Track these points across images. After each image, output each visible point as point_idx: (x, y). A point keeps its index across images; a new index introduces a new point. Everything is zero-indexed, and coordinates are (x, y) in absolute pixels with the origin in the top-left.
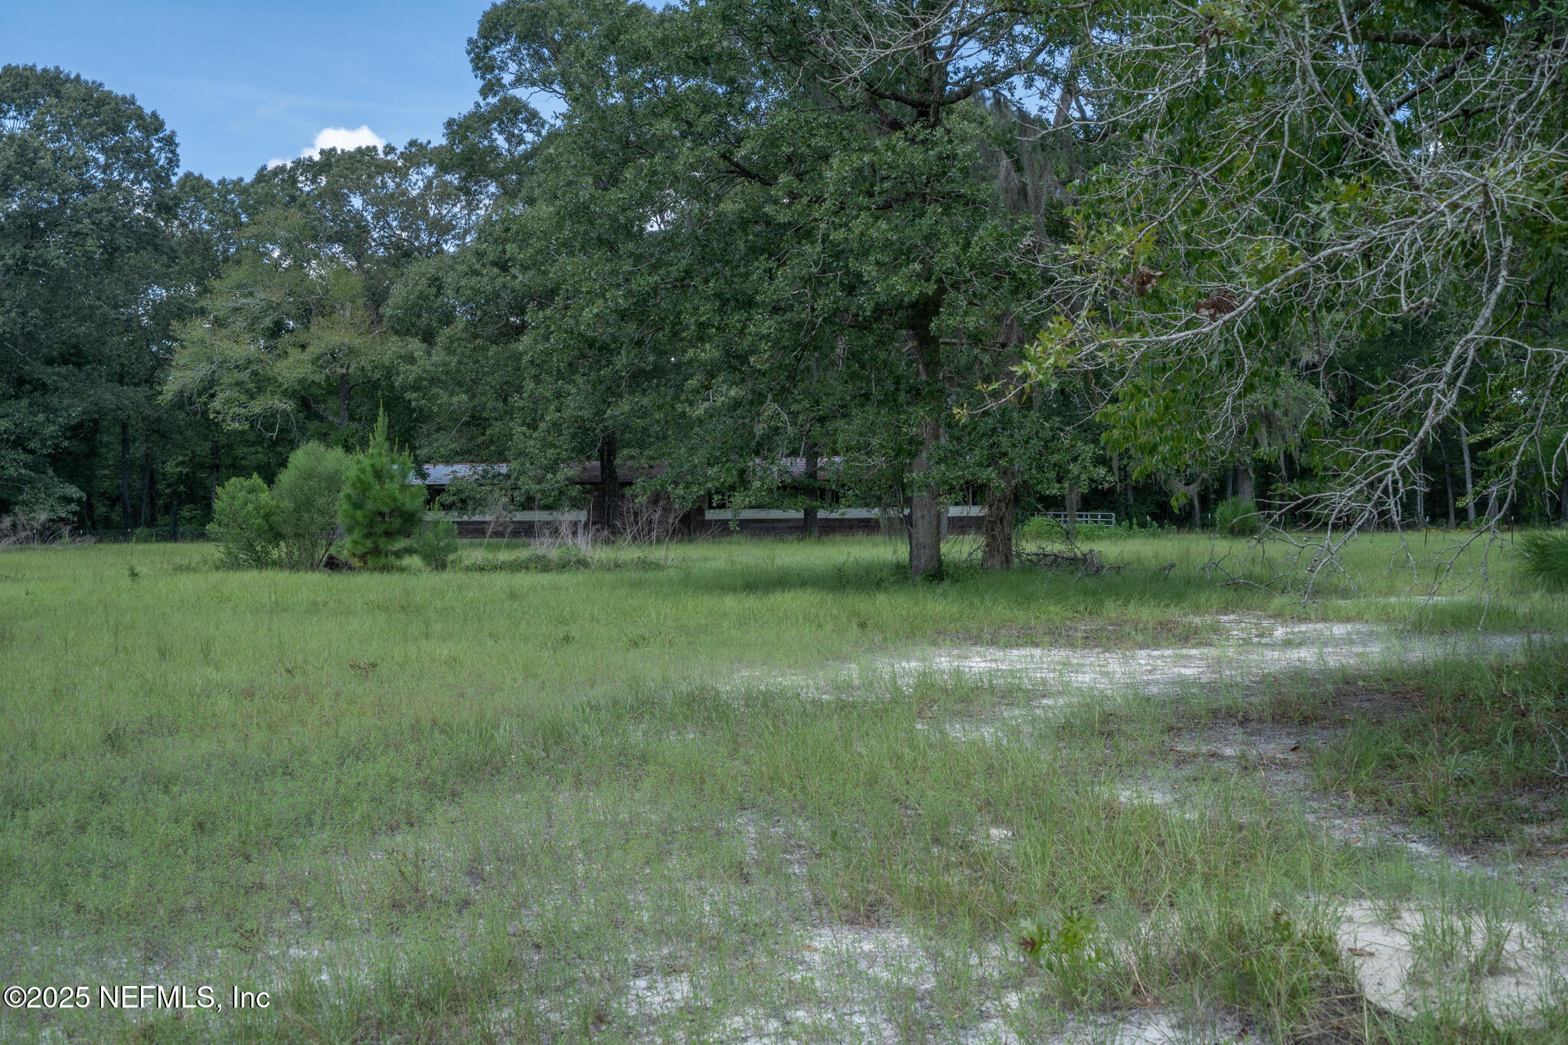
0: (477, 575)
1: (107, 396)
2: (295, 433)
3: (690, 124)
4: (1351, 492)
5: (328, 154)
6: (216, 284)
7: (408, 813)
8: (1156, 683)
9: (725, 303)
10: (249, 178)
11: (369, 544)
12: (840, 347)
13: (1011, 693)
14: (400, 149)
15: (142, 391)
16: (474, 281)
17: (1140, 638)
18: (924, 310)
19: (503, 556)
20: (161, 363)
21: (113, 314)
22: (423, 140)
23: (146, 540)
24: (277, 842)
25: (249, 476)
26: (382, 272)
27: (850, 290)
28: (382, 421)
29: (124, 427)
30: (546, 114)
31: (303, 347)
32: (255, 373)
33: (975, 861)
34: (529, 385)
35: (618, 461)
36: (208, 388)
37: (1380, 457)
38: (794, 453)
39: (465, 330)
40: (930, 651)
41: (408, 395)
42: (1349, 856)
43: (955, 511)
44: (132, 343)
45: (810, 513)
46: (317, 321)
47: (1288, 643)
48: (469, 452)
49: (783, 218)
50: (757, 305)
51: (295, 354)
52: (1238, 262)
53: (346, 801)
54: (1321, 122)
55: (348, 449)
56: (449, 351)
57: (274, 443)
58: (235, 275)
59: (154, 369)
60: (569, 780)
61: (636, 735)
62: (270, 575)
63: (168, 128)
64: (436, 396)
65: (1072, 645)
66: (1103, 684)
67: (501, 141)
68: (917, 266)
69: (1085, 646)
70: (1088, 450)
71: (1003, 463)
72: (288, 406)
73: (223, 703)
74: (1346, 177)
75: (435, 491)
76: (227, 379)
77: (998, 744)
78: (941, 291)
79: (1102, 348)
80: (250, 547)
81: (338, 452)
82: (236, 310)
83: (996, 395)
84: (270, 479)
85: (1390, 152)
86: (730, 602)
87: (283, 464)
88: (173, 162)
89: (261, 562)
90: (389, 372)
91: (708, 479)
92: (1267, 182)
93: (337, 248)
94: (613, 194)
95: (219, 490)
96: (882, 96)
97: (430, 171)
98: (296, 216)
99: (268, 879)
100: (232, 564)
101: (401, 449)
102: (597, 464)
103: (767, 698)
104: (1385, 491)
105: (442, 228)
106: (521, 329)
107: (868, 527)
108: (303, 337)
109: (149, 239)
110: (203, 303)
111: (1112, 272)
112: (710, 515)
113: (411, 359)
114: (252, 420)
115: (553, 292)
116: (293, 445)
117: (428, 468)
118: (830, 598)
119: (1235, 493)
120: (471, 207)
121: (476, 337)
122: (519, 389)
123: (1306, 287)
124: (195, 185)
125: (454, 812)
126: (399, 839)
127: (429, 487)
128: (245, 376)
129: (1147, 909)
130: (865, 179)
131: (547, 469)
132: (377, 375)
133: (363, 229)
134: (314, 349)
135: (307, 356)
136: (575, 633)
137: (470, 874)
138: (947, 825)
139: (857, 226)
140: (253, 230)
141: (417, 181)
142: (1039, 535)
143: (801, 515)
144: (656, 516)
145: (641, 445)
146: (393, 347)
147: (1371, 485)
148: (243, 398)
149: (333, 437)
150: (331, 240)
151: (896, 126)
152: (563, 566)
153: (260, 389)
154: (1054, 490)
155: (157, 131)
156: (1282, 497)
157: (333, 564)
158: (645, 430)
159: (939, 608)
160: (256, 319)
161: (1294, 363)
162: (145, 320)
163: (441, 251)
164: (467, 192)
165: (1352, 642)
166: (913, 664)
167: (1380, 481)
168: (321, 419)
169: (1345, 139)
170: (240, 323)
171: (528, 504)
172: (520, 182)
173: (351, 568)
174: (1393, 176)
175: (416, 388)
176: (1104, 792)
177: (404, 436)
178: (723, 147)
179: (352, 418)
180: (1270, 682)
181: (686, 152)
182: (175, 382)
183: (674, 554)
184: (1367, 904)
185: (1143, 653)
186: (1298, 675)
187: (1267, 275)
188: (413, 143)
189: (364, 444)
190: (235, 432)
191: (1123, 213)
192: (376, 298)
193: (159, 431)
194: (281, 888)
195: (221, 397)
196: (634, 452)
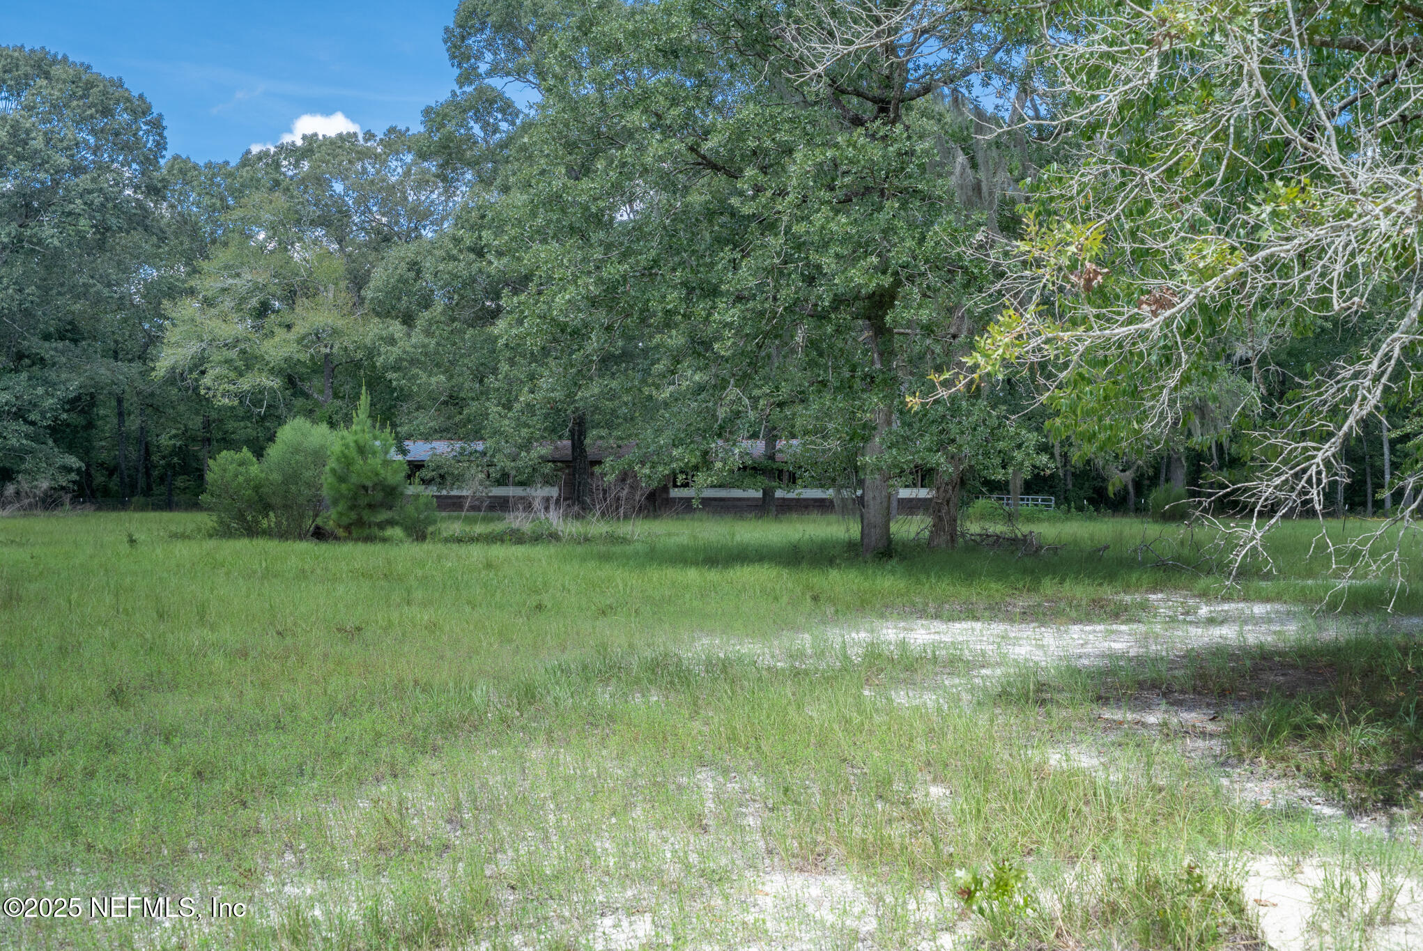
0: (455, 546)
1: (103, 371)
2: (282, 410)
3: (659, 117)
4: (1278, 481)
5: (310, 139)
6: (205, 265)
7: (393, 766)
8: (1088, 656)
9: (691, 290)
10: (234, 162)
11: (353, 516)
12: (799, 338)
13: (955, 663)
14: (380, 136)
15: (136, 367)
16: (451, 265)
17: (1074, 614)
18: (881, 302)
19: (479, 529)
20: (153, 340)
21: (106, 293)
22: (402, 127)
23: (143, 508)
24: (271, 790)
25: (239, 450)
26: (363, 255)
27: (810, 281)
28: (364, 400)
29: (120, 401)
30: (520, 104)
31: (289, 327)
32: (243, 352)
33: (918, 817)
34: (504, 367)
35: (588, 441)
36: (199, 365)
37: (1306, 449)
38: (754, 436)
39: (443, 313)
40: (877, 623)
41: (390, 375)
42: (1259, 816)
43: (904, 493)
44: (125, 320)
45: (768, 493)
46: (302, 302)
47: (1211, 621)
48: (447, 430)
49: (747, 210)
50: (721, 294)
51: (281, 333)
52: (1180, 260)
53: (336, 754)
54: (1265, 126)
55: (332, 425)
56: (428, 333)
57: (263, 419)
58: (222, 256)
59: (147, 346)
60: (542, 737)
61: (604, 696)
62: (261, 544)
63: (155, 111)
64: (415, 377)
65: (1011, 620)
66: (1038, 656)
67: (477, 129)
68: (874, 260)
69: (1023, 621)
70: (1032, 438)
71: (952, 449)
72: (275, 383)
73: (219, 662)
74: (1287, 181)
75: (416, 466)
76: (216, 357)
77: (939, 709)
78: (897, 283)
79: (1047, 341)
80: (241, 517)
81: (324, 428)
82: (224, 290)
83: (947, 384)
84: (259, 453)
85: (1330, 157)
86: (692, 575)
87: (271, 438)
88: (161, 145)
89: (252, 531)
90: (371, 353)
91: (673, 459)
92: (1211, 183)
93: (319, 232)
94: (585, 184)
95: (210, 462)
96: (843, 92)
97: (409, 158)
98: (280, 199)
99: (264, 823)
100: (225, 532)
101: (383, 426)
102: (567, 443)
103: (725, 666)
104: (1309, 481)
105: (421, 215)
106: (495, 314)
107: (823, 506)
108: (288, 318)
109: (141, 221)
110: (193, 283)
111: (1060, 269)
112: (675, 493)
113: (392, 341)
114: (241, 397)
115: (527, 278)
116: (281, 421)
117: (408, 444)
118: (785, 573)
119: (1167, 480)
120: (449, 193)
121: (453, 320)
122: (495, 371)
123: (1243, 285)
124: (184, 169)
125: (436, 766)
126: (384, 788)
127: (410, 463)
128: (233, 354)
129: (1072, 860)
130: (827, 175)
131: (521, 447)
132: (359, 355)
133: (347, 214)
134: (300, 329)
135: (292, 336)
136: (546, 600)
137: (450, 821)
138: (890, 783)
139: (818, 219)
140: (238, 213)
141: (395, 169)
142: (982, 517)
143: (759, 494)
144: (624, 494)
145: (610, 426)
146: (373, 329)
147: (1297, 476)
148: (232, 375)
149: (318, 413)
150: (314, 223)
151: (857, 121)
152: (536, 539)
153: (248, 367)
154: (999, 476)
155: (144, 113)
156: (1211, 486)
157: (319, 534)
158: (613, 411)
159: (887, 584)
160: (243, 300)
161: (1229, 357)
162: (137, 299)
163: (419, 237)
164: (444, 179)
165: (1270, 621)
166: (863, 635)
167: (1304, 471)
168: (307, 396)
169: (1287, 143)
170: (228, 303)
171: (503, 480)
172: (495, 170)
173: (337, 538)
174: (1330, 179)
175: (396, 368)
176: (1035, 755)
177: (385, 415)
178: (690, 140)
179: (336, 396)
180: (1193, 658)
181: (655, 145)
182: (168, 359)
183: (640, 530)
184: (1273, 859)
185: (1076, 628)
186: (1219, 652)
187: (1206, 274)
188: (392, 130)
189: (348, 420)
190: (225, 408)
191: (1072, 211)
192: (358, 281)
193: (152, 406)
194: (275, 832)
195: (211, 374)
196: (603, 432)
